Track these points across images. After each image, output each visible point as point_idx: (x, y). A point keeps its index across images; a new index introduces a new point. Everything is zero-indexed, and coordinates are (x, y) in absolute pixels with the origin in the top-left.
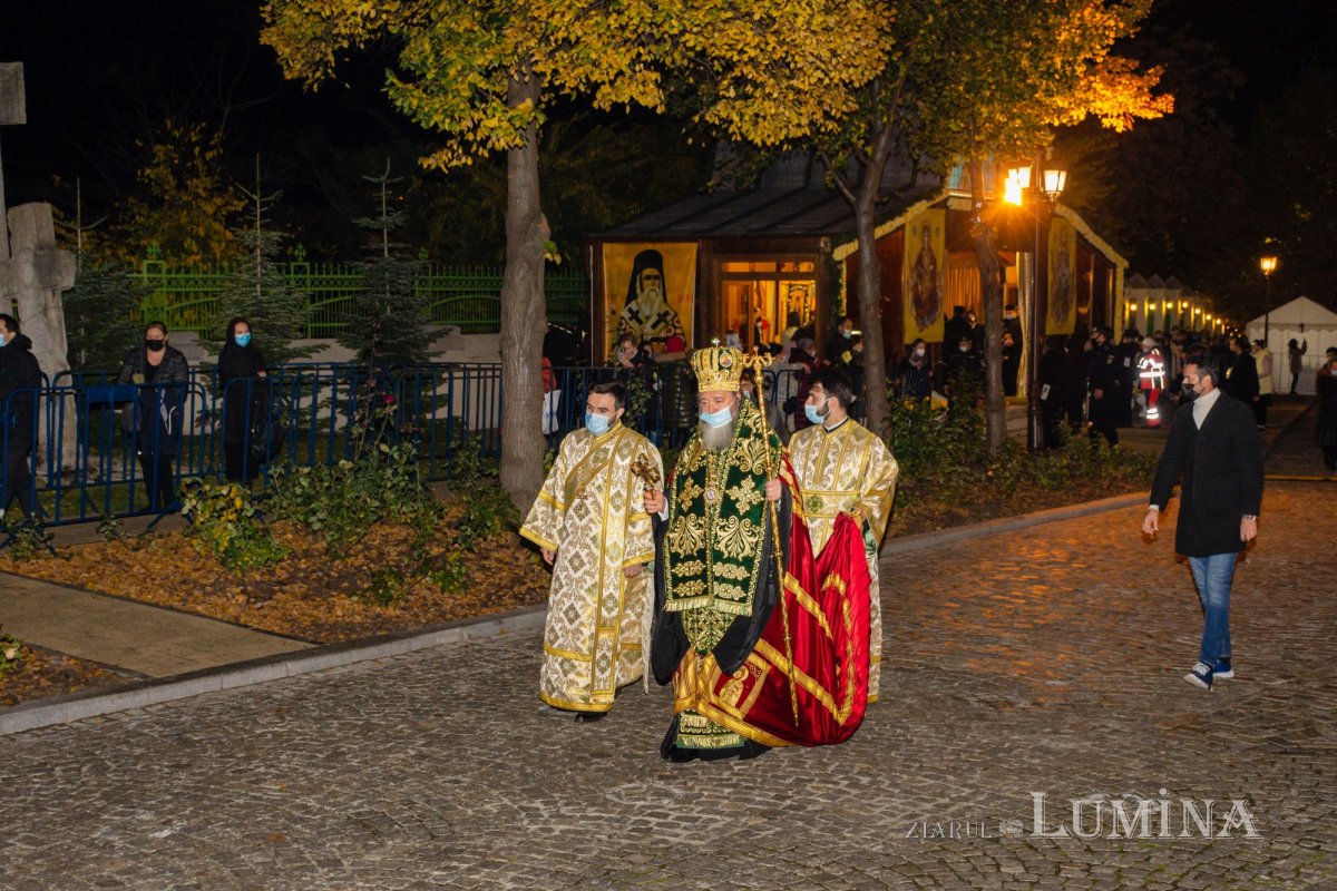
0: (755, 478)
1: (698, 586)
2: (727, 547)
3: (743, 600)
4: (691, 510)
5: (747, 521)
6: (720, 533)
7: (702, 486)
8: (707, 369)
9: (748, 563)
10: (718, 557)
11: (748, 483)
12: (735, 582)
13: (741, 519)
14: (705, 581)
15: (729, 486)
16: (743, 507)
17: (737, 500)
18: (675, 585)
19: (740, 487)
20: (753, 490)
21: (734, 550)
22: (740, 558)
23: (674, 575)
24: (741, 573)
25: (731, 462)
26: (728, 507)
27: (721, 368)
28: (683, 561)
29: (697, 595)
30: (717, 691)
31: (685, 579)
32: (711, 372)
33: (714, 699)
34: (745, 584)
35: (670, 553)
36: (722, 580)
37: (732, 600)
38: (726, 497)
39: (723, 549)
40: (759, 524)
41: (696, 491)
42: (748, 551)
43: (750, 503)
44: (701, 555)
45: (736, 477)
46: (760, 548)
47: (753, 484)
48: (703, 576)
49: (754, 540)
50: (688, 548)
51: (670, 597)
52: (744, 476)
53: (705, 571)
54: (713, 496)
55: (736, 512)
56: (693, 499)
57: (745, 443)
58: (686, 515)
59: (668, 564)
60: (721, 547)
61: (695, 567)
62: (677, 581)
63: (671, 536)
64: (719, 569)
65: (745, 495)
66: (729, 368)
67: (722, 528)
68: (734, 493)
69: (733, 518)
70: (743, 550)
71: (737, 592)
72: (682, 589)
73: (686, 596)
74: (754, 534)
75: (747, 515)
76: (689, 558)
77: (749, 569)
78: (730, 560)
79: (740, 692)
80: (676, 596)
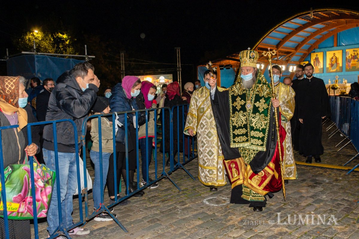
0: (265, 99)
1: (244, 138)
2: (255, 125)
3: (262, 145)
4: (240, 109)
5: (263, 115)
6: (253, 120)
7: (245, 100)
8: (245, 58)
9: (263, 131)
10: (252, 129)
11: (263, 101)
12: (259, 138)
13: (260, 114)
14: (247, 137)
15: (255, 102)
16: (261, 110)
17: (259, 107)
18: (234, 137)
19: (260, 102)
20: (265, 103)
21: (258, 126)
22: (260, 129)
23: (234, 134)
24: (261, 135)
25: (256, 92)
26: (256, 110)
27: (250, 58)
28: (237, 129)
29: (243, 142)
30: (251, 179)
31: (238, 136)
32: (246, 59)
34: (262, 139)
35: (233, 126)
36: (254, 137)
37: (258, 145)
38: (254, 106)
40: (267, 116)
41: (243, 102)
42: (264, 127)
43: (263, 108)
44: (245, 126)
45: (258, 98)
46: (268, 125)
48: (246, 135)
49: (266, 122)
50: (240, 124)
51: (232, 142)
52: (261, 98)
53: (247, 132)
54: (249, 106)
55: (258, 111)
56: (241, 105)
57: (260, 86)
58: (238, 111)
59: (231, 130)
60: (253, 125)
61: (243, 131)
62: (235, 136)
63: (233, 119)
64: (253, 133)
65: (261, 105)
66: (253, 58)
67: (253, 117)
68: (258, 104)
69: (257, 114)
70: (262, 126)
71: (260, 142)
72: (237, 139)
73: (238, 142)
74: (265, 120)
75: (263, 112)
76: (240, 127)
77: (264, 133)
78: (256, 130)
79: (260, 181)
80: (234, 142)
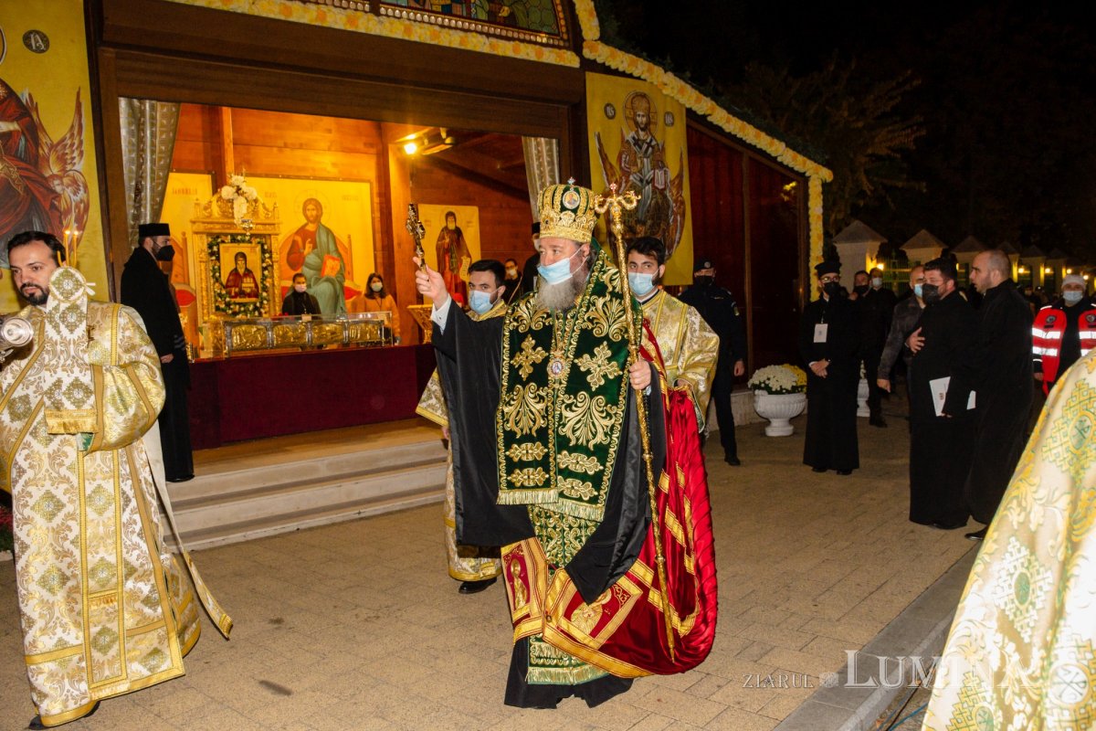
0: (611, 345)
1: (537, 475)
2: (574, 431)
3: (594, 500)
4: (531, 378)
5: (601, 399)
6: (567, 414)
7: (547, 349)
8: (548, 208)
9: (600, 452)
10: (563, 444)
11: (603, 352)
12: (584, 477)
13: (592, 395)
14: (547, 470)
15: (578, 354)
16: (595, 381)
17: (588, 372)
19: (593, 355)
20: (610, 360)
21: (582, 435)
22: (591, 445)
23: (508, 459)
24: (591, 466)
25: (581, 324)
26: (577, 381)
27: (563, 209)
28: (519, 442)
29: (536, 487)
30: (568, 615)
31: (522, 465)
32: (552, 214)
33: (564, 624)
34: (596, 480)
35: (505, 431)
36: (567, 473)
37: (580, 499)
38: (574, 367)
39: (569, 434)
40: (616, 403)
41: (539, 355)
42: (600, 438)
43: (605, 376)
44: (542, 435)
45: (587, 343)
46: (616, 435)
47: (609, 353)
48: (544, 464)
49: (608, 423)
50: (526, 425)
51: (503, 485)
52: (598, 342)
53: (547, 456)
54: (559, 370)
55: (587, 387)
56: (534, 365)
57: (600, 302)
58: (524, 385)
59: (501, 445)
60: (566, 431)
61: (533, 451)
62: (512, 466)
63: (506, 409)
64: (565, 460)
65: (599, 366)
67: (569, 407)
68: (585, 363)
69: (583, 394)
70: (595, 436)
71: (586, 490)
72: (518, 477)
73: (523, 487)
74: (609, 415)
75: (601, 391)
76: (528, 438)
77: (603, 461)
78: (578, 448)
79: (598, 618)
80: (511, 486)
